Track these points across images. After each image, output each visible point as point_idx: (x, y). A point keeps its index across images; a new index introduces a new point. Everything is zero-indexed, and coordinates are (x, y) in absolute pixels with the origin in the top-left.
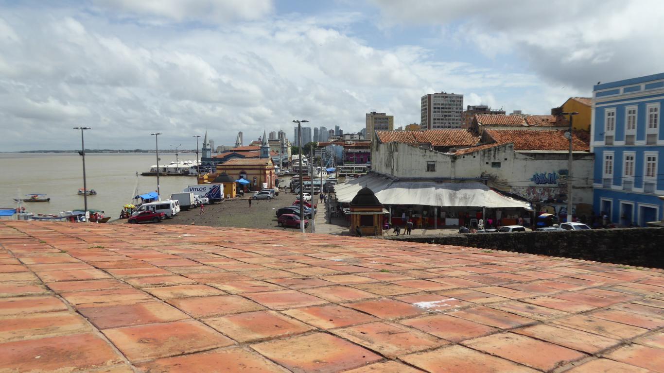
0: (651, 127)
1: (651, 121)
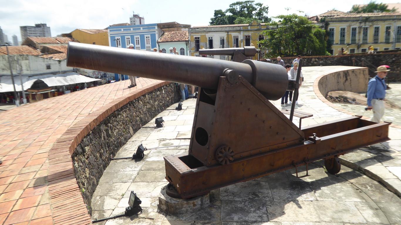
0: (137, 44)
1: (137, 42)
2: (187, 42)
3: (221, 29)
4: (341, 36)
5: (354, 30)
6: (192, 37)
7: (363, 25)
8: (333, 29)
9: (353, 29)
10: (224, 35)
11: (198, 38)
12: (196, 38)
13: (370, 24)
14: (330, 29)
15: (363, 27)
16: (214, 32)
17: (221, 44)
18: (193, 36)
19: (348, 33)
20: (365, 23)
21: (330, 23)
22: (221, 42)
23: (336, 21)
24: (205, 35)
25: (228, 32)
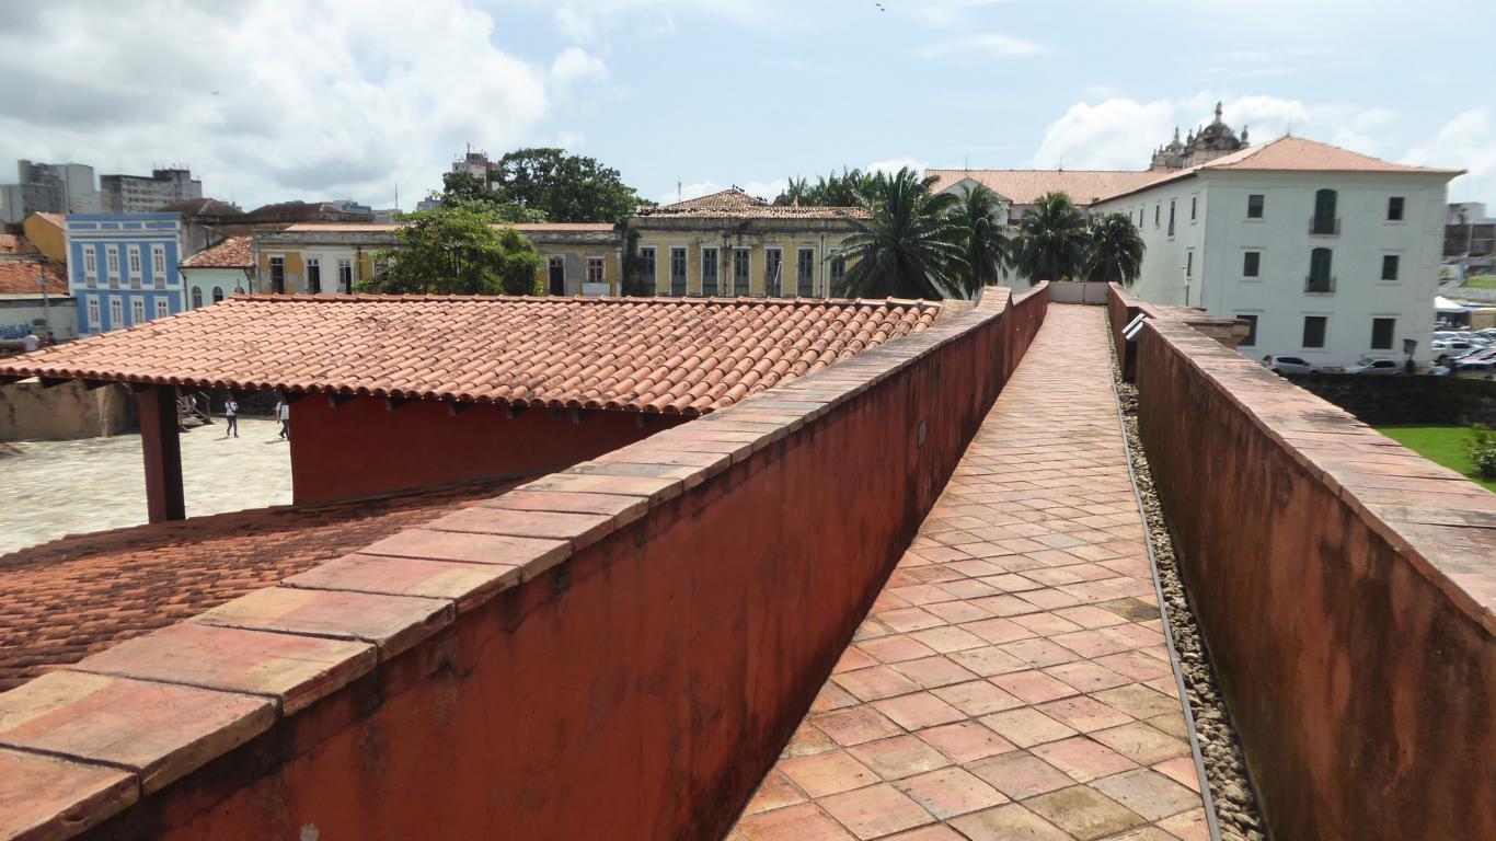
2: (250, 271)
3: (339, 239)
4: (675, 273)
5: (710, 255)
6: (262, 256)
7: (733, 241)
8: (652, 252)
9: (706, 252)
10: (349, 255)
11: (280, 261)
12: (274, 260)
13: (755, 240)
14: (645, 251)
15: (734, 247)
16: (321, 244)
17: (342, 281)
18: (265, 254)
19: (694, 264)
20: (740, 239)
21: (641, 232)
22: (342, 275)
23: (656, 229)
24: (298, 254)
25: (358, 246)
